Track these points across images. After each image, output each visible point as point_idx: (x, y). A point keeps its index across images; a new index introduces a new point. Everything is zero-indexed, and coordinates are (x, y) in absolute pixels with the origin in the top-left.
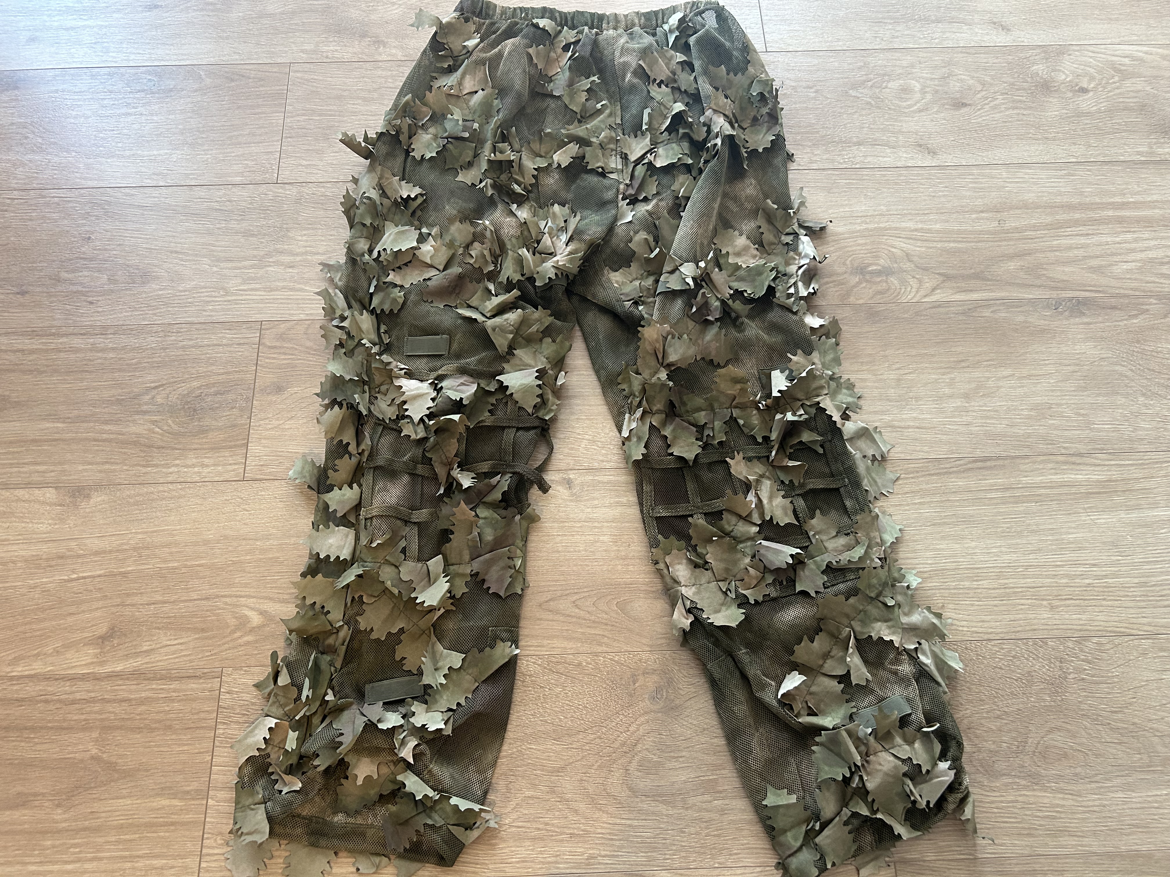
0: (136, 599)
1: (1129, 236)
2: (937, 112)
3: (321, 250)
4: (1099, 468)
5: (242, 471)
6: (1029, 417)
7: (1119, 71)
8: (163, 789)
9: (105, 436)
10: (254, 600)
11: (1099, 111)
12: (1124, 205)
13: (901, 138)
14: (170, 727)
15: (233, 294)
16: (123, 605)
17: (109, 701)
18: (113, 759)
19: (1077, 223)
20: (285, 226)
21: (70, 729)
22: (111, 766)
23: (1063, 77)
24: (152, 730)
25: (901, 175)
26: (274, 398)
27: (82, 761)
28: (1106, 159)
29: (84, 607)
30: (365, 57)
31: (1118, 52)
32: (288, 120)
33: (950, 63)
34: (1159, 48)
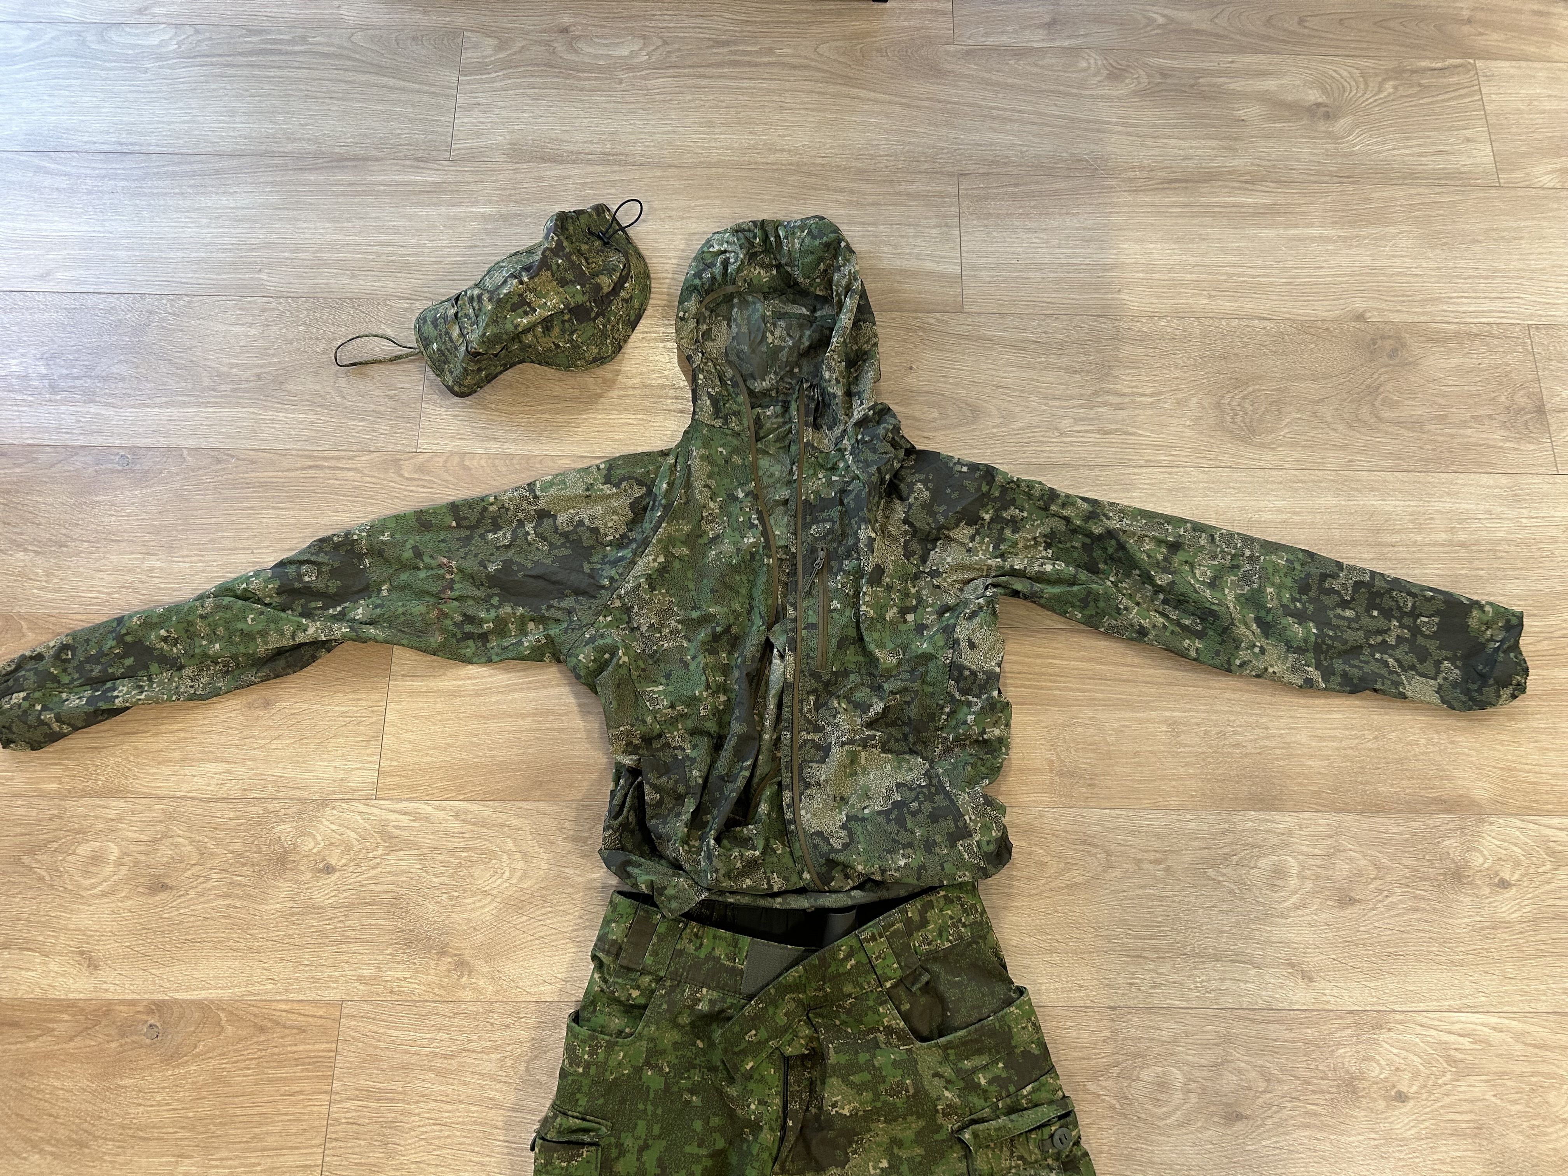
2: (1200, 1130)
7: (1455, 1062)
23: (1377, 1071)
30: (442, 993)
31: (1456, 1027)
32: (334, 1108)
33: (1226, 1039)
34: (1513, 1019)
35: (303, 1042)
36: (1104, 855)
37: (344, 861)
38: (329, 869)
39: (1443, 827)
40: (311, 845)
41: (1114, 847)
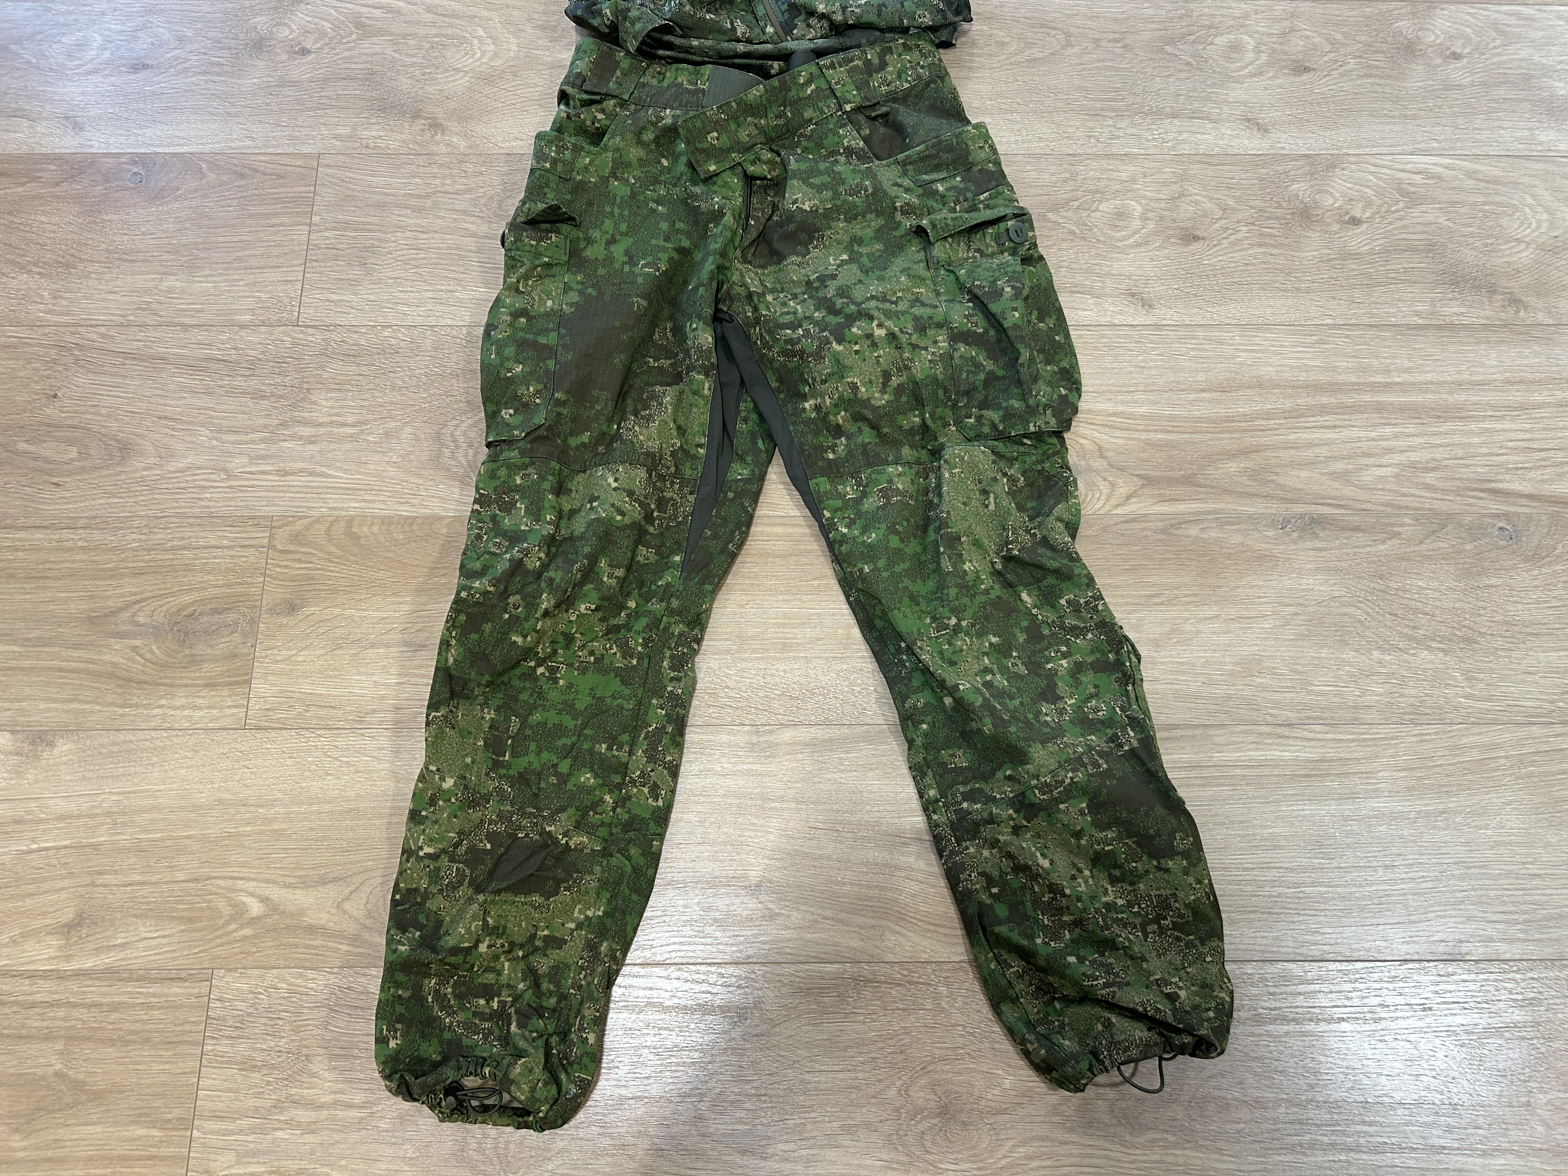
0: (109, 879)
1: (1388, 430)
2: (1157, 249)
3: (351, 419)
4: (1312, 743)
5: (243, 715)
6: (1231, 674)
7: (1407, 194)
8: (139, 1115)
9: (73, 665)
10: (255, 884)
11: (1371, 253)
12: (1387, 387)
13: (1109, 283)
14: (147, 1040)
15: (236, 478)
16: (93, 884)
17: (75, 1006)
18: (81, 1077)
19: (1324, 410)
20: (306, 386)
21: (28, 1038)
22: (78, 1086)
23: (1331, 201)
24: (127, 1043)
25: (1103, 336)
26: (285, 621)
27: (43, 1078)
28: (1372, 321)
29: (47, 886)
30: (417, 148)
31: (1409, 167)
32: (313, 236)
33: (1183, 178)
34: (1465, 160)
35: (282, 186)
36: (1063, 36)
37: (318, 45)
38: (304, 52)
39: (1396, 12)
40: (287, 32)
41: (1073, 30)
